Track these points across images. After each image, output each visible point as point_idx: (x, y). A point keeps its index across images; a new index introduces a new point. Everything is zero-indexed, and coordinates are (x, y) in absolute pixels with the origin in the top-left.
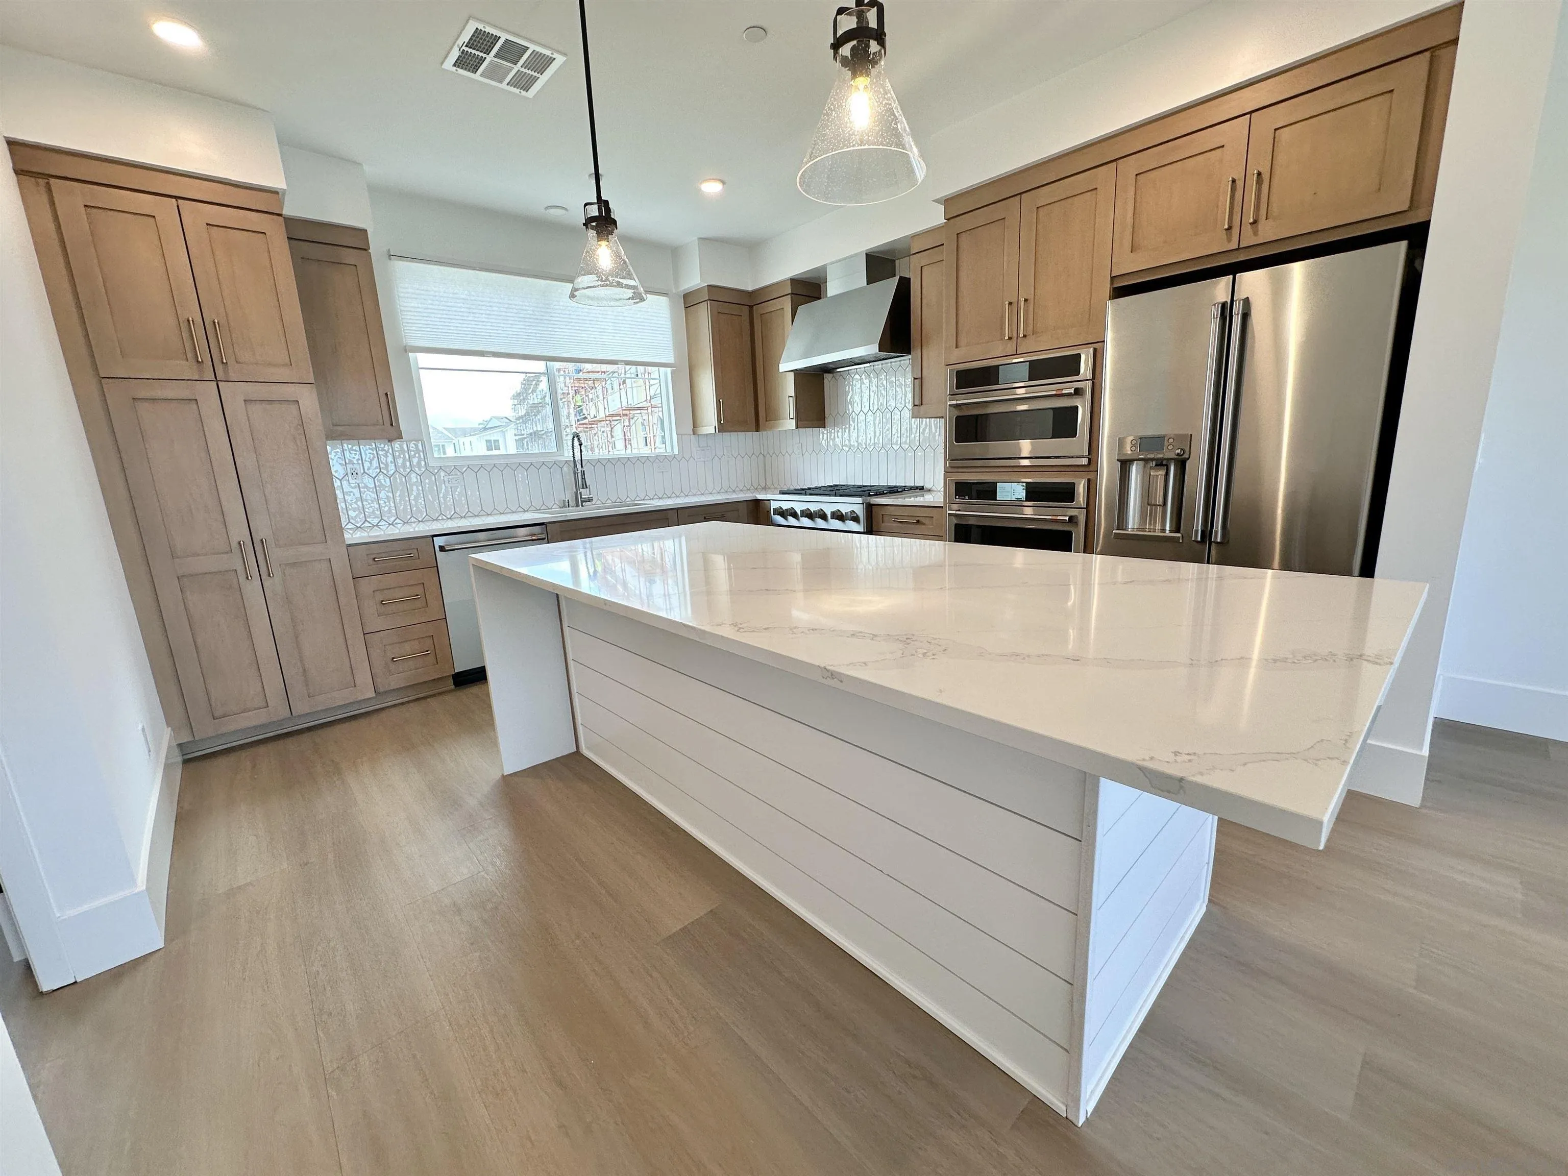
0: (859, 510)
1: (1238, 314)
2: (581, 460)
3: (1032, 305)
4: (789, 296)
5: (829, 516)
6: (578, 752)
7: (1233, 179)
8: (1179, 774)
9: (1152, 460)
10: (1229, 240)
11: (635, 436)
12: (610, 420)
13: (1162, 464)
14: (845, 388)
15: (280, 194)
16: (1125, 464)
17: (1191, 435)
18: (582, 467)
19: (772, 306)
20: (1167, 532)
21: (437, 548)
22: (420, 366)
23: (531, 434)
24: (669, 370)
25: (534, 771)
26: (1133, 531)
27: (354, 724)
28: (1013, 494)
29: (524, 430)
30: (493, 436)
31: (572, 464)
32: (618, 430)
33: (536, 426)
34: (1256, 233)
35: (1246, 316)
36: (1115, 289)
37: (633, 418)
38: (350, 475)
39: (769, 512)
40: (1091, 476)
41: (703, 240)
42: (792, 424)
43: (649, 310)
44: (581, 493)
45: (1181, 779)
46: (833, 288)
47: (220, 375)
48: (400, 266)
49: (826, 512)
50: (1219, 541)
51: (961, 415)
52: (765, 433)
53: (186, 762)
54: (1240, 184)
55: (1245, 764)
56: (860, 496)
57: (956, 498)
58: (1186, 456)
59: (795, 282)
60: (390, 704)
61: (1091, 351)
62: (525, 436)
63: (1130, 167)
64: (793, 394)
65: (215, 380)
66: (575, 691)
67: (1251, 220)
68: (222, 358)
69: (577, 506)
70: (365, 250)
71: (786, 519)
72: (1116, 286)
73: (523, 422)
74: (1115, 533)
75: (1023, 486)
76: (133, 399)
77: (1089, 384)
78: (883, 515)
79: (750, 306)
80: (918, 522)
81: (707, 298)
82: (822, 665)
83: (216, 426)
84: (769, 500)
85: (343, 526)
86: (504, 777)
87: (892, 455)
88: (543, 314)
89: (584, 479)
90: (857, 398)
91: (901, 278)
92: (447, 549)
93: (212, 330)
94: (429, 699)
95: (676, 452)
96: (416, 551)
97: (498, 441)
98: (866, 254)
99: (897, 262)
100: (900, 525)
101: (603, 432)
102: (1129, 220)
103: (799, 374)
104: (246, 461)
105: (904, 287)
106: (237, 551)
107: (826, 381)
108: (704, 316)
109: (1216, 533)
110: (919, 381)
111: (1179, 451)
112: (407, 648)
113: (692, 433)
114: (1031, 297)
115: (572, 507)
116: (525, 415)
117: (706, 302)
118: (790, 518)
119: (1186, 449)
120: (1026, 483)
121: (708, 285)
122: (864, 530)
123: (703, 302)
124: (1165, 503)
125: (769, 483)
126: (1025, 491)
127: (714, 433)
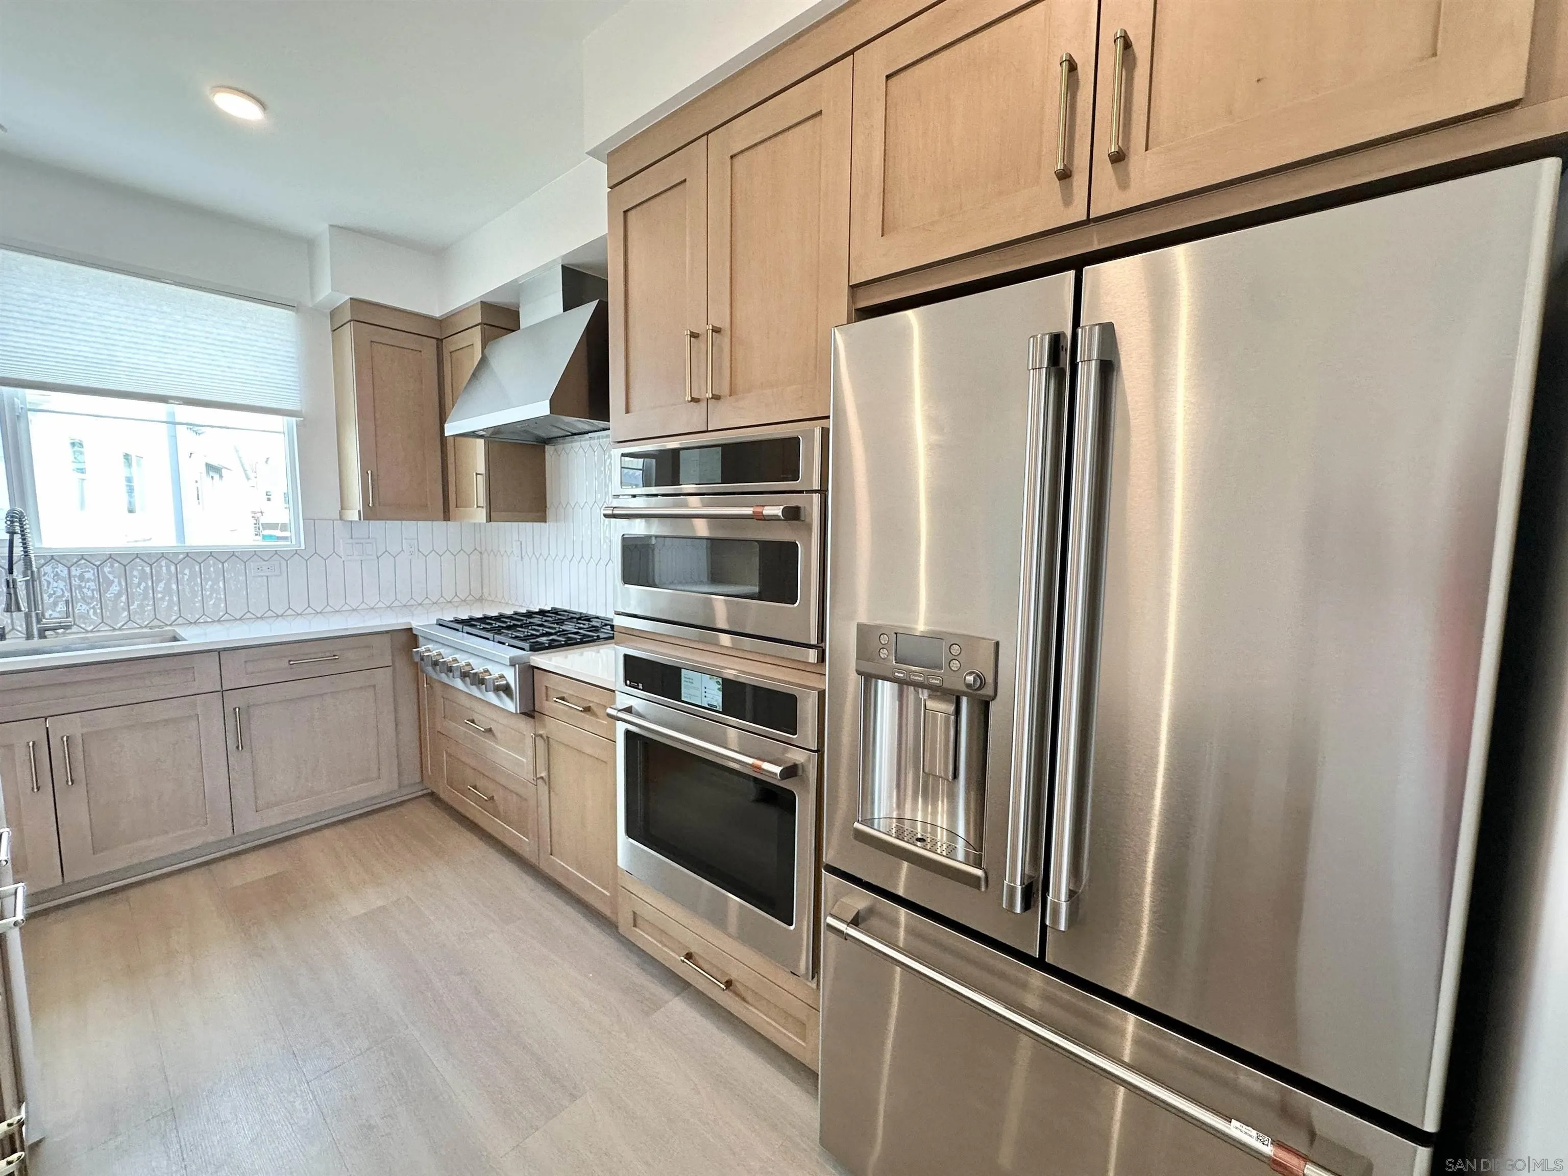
0: (511, 677)
1: (1088, 363)
3: (727, 340)
4: (479, 327)
7: (1070, 59)
9: (920, 685)
10: (1067, 200)
13: (946, 695)
16: (869, 682)
19: (460, 341)
20: (960, 857)
24: (293, 420)
28: (704, 694)
34: (1123, 184)
36: (857, 310)
40: (822, 686)
41: (339, 229)
42: (481, 514)
43: (249, 325)
46: (527, 317)
54: (1086, 72)
57: (624, 684)
58: (988, 691)
59: (487, 307)
61: (818, 431)
63: (876, 62)
64: (483, 471)
67: (1112, 152)
72: (858, 304)
74: (856, 830)
75: (718, 682)
77: (816, 500)
78: (544, 688)
79: (437, 339)
80: (585, 708)
81: (349, 318)
95: (303, 547)
98: (564, 268)
102: (879, 169)
107: (547, 455)
108: (347, 333)
111: (973, 678)
113: (338, 517)
114: (725, 324)
117: (349, 323)
119: (990, 679)
120: (724, 680)
121: (351, 298)
122: (516, 710)
123: (345, 324)
124: (955, 776)
125: (486, 595)
126: (721, 693)
127: (358, 520)
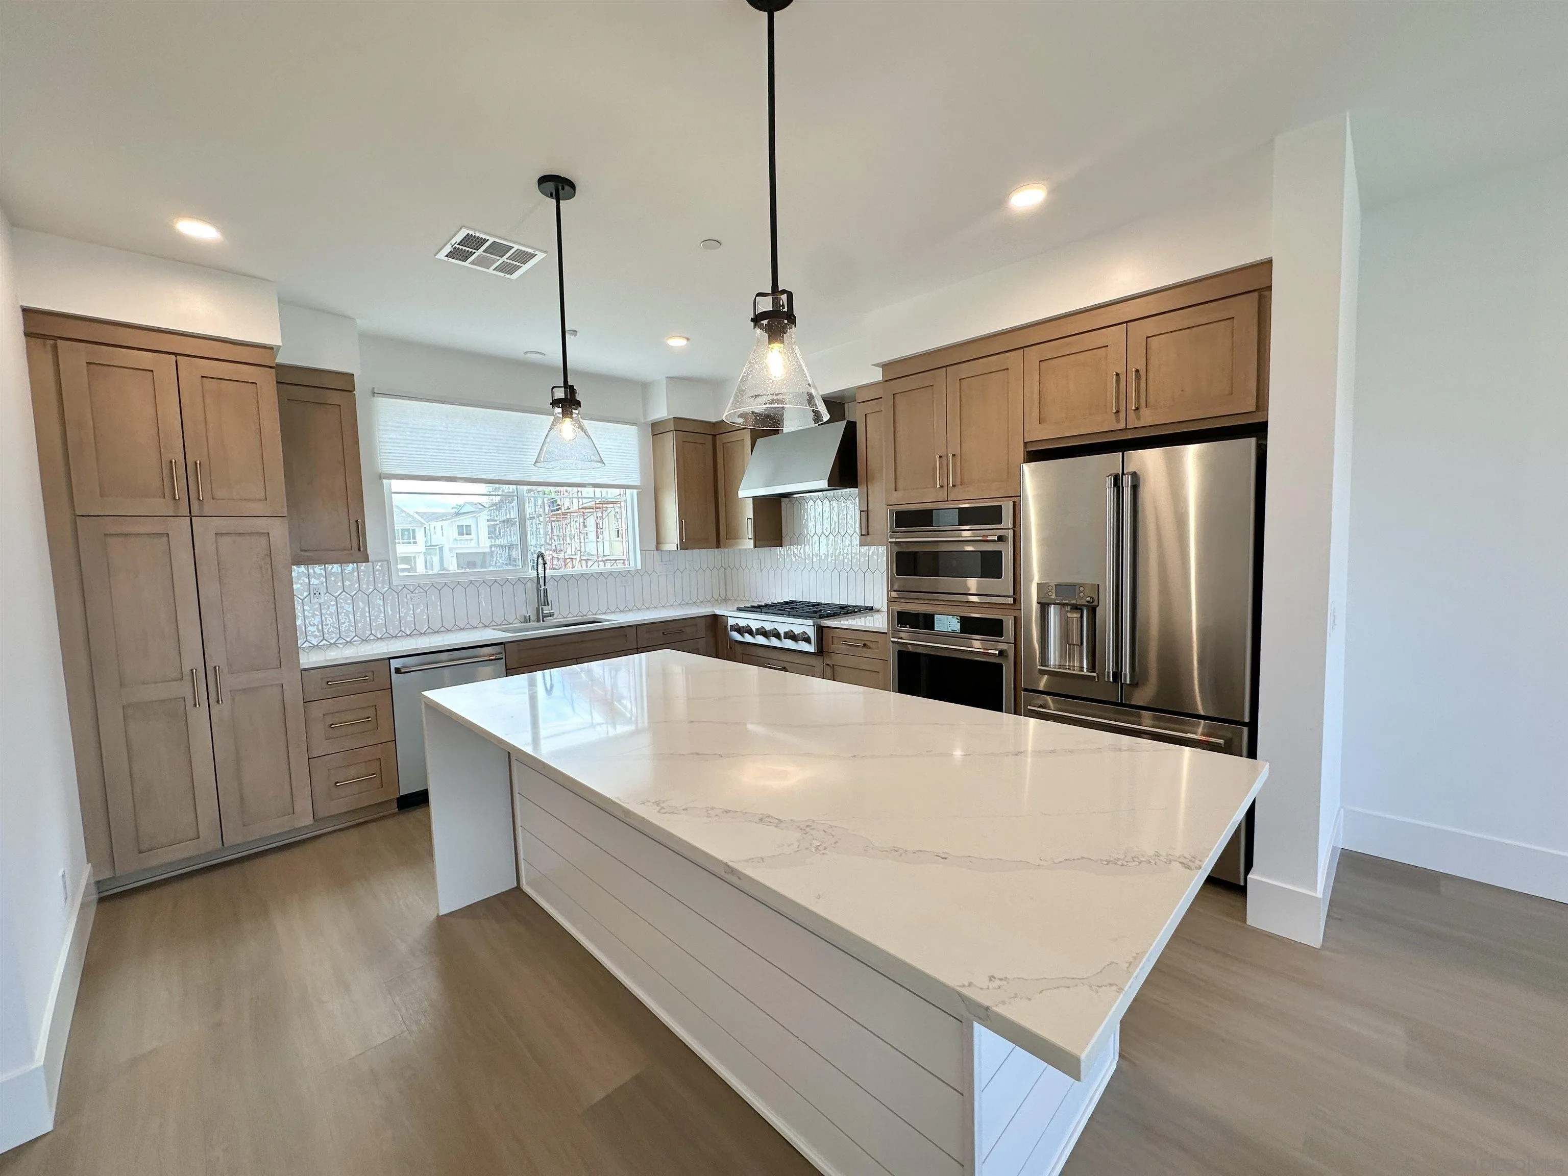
0: (811, 632)
1: (1128, 486)
2: (545, 576)
3: (959, 460)
4: (749, 429)
5: (782, 635)
6: (519, 888)
7: (1117, 373)
8: (986, 1003)
9: (1067, 605)
10: (1118, 421)
11: (607, 528)
12: (583, 512)
13: (1076, 608)
14: (801, 511)
15: (275, 350)
16: (1044, 607)
17: (1098, 585)
18: (545, 585)
19: (733, 437)
20: (1085, 670)
21: (393, 670)
22: (393, 491)
23: (504, 521)
24: (635, 491)
25: (470, 911)
26: (1055, 668)
27: (287, 854)
28: (948, 626)
29: (497, 517)
30: (466, 521)
31: (536, 581)
32: (591, 522)
33: (510, 513)
34: (1138, 418)
35: (1135, 488)
36: (1028, 452)
37: (606, 511)
38: (312, 594)
39: (726, 627)
40: (1016, 613)
41: (670, 379)
42: (750, 544)
44: (542, 608)
45: (987, 1009)
46: (789, 427)
47: (195, 510)
48: (382, 403)
49: (780, 632)
50: (1128, 683)
51: (900, 551)
52: (726, 550)
53: (102, 900)
54: (1123, 378)
55: (1041, 992)
56: (811, 618)
57: (898, 627)
58: (1095, 603)
60: (330, 829)
61: (1011, 503)
62: (498, 522)
63: (1033, 354)
64: (752, 517)
65: (189, 515)
66: (519, 825)
67: (1134, 408)
68: (199, 496)
69: (538, 621)
70: (351, 391)
71: (743, 636)
72: (1028, 450)
73: (496, 509)
74: (1039, 669)
75: (958, 619)
76: (105, 535)
77: (1011, 532)
78: (832, 637)
79: (713, 436)
80: (865, 645)
81: (673, 429)
82: (725, 861)
83: (183, 558)
84: (727, 616)
85: (299, 646)
86: (440, 918)
87: (843, 573)
88: (516, 443)
89: (546, 596)
90: (811, 524)
91: (848, 421)
92: (403, 671)
93: (192, 471)
94: (369, 825)
95: (638, 567)
96: (371, 674)
97: (470, 526)
99: (846, 405)
100: (848, 647)
101: (576, 521)
102: (1036, 396)
103: (758, 501)
104: (210, 590)
105: (851, 430)
106: (187, 678)
107: (783, 504)
108: (669, 444)
109: (1125, 675)
110: (866, 513)
111: (1088, 599)
112: (353, 772)
113: (655, 550)
114: (958, 452)
115: (533, 621)
116: (499, 503)
117: (671, 432)
118: (746, 635)
119: (1096, 599)
120: (961, 617)
121: (674, 418)
122: (815, 650)
123: (669, 431)
124: (1082, 643)
125: (729, 595)
126: (959, 624)
127: (676, 549)
